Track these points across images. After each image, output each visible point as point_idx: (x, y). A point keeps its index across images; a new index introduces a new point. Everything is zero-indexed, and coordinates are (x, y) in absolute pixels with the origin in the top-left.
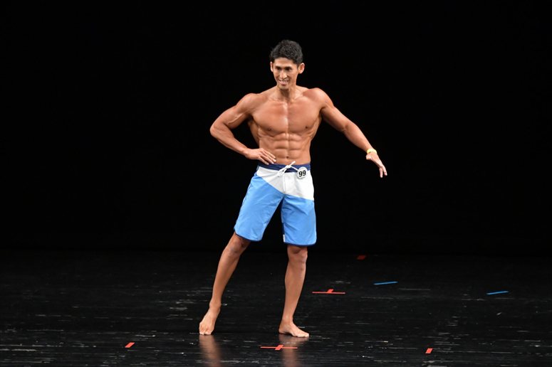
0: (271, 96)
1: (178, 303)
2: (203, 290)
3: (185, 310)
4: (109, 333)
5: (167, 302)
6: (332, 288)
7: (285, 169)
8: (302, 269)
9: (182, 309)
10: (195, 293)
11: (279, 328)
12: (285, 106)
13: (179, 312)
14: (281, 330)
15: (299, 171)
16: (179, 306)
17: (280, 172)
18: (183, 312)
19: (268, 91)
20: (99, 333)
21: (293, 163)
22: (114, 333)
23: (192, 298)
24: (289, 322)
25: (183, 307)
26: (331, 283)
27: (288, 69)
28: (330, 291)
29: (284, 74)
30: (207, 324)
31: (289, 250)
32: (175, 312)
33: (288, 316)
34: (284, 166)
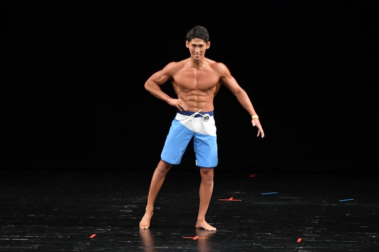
0: (187, 64)
1: (126, 207)
2: (144, 198)
3: (131, 212)
4: (78, 228)
5: (118, 206)
6: (232, 197)
7: (194, 115)
8: (210, 185)
9: (129, 211)
10: (137, 200)
11: (196, 224)
12: (195, 71)
13: (127, 213)
14: (197, 226)
15: (204, 116)
16: (126, 209)
17: (191, 117)
18: (130, 213)
19: (184, 61)
20: (72, 228)
21: (200, 110)
22: (82, 228)
23: (135, 204)
24: (202, 221)
25: (129, 210)
26: (232, 193)
27: (201, 46)
28: (231, 199)
29: (198, 50)
30: (145, 222)
31: (201, 171)
32: (124, 213)
33: (201, 216)
34: (194, 113)
